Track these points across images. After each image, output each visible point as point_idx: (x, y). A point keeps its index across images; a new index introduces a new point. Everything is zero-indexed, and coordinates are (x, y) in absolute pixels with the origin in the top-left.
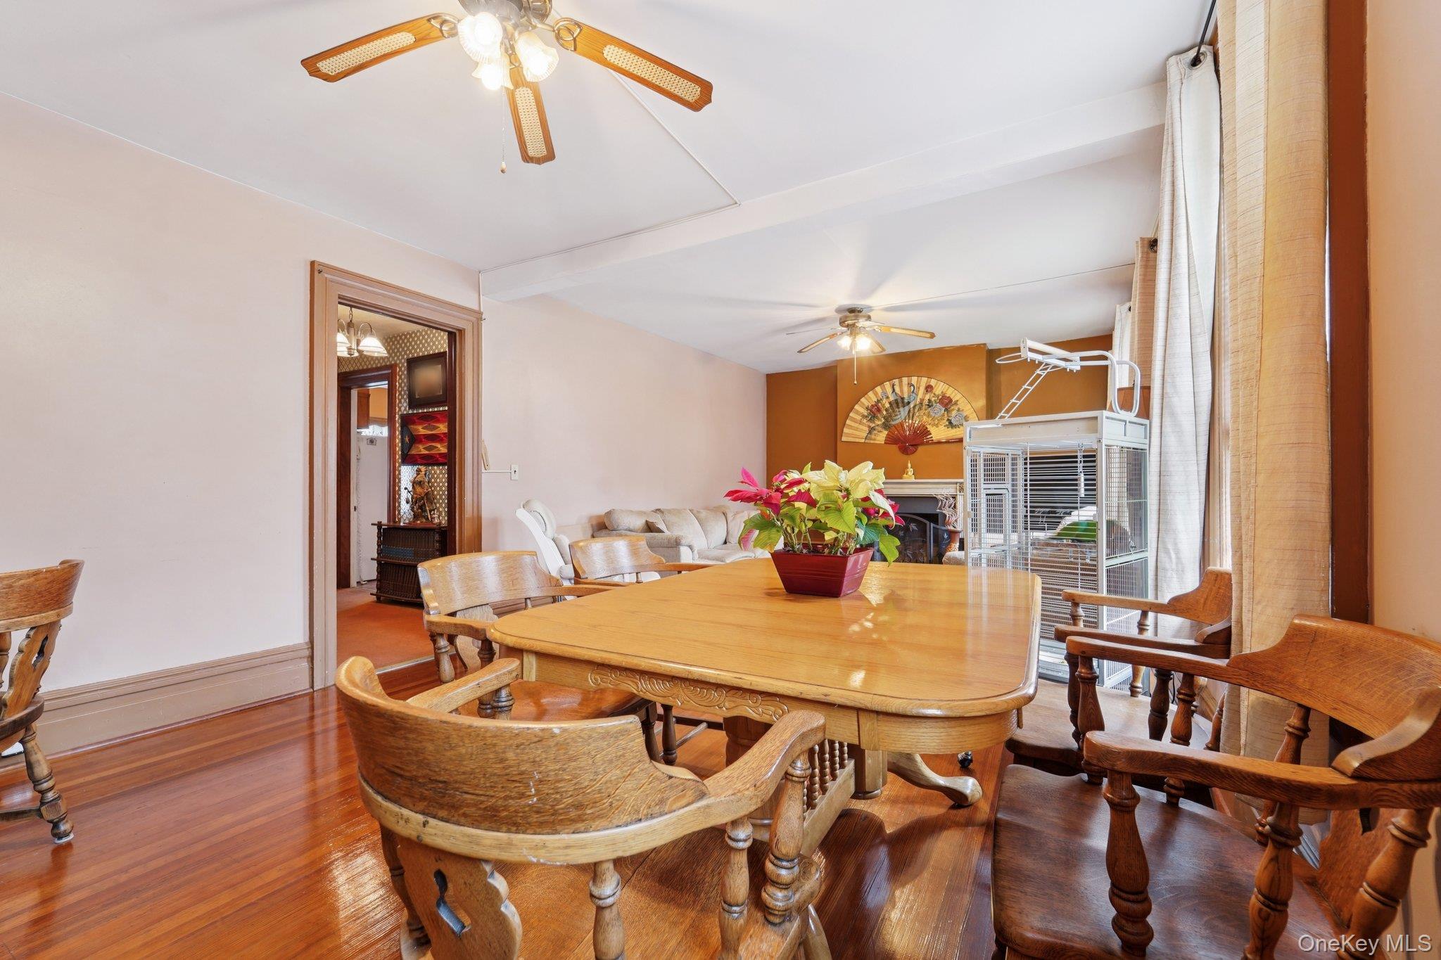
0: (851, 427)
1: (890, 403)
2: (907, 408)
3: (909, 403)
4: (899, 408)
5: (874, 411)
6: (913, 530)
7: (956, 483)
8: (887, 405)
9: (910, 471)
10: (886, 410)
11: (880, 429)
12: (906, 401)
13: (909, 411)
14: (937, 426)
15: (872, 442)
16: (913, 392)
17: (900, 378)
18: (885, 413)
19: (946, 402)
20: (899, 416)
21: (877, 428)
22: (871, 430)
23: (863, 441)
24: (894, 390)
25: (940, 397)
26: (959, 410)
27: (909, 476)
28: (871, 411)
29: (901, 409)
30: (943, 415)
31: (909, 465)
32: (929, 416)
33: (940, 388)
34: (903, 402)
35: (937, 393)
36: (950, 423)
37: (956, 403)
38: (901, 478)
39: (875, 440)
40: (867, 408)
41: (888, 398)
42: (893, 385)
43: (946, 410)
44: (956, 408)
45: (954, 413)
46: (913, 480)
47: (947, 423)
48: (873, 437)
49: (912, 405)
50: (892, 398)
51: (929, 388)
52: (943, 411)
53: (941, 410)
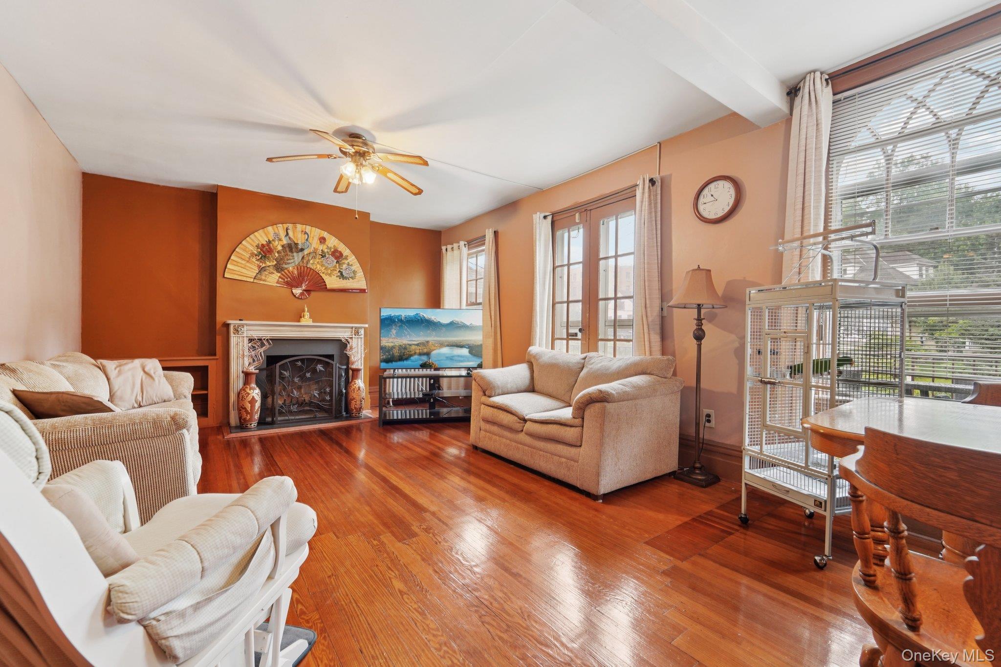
0: (236, 263)
1: (283, 246)
2: (301, 254)
3: (302, 250)
4: (292, 252)
5: (265, 251)
6: (320, 371)
7: (352, 328)
8: (280, 248)
9: (307, 315)
10: (278, 252)
11: (272, 270)
12: (300, 247)
13: (303, 258)
14: (330, 275)
15: (261, 282)
16: (307, 240)
17: (294, 223)
18: (277, 255)
19: (338, 256)
20: (292, 261)
21: (268, 268)
22: (261, 270)
23: (252, 280)
24: (287, 234)
25: (332, 250)
26: (348, 264)
27: (306, 320)
28: (261, 250)
29: (295, 254)
30: (335, 266)
31: (306, 309)
32: (322, 265)
33: (333, 242)
34: (297, 248)
35: (329, 246)
36: (342, 274)
37: (346, 258)
38: (299, 321)
39: (264, 280)
40: (257, 247)
41: (280, 240)
42: (287, 229)
43: (337, 262)
44: (346, 262)
45: (344, 266)
46: (311, 324)
47: (339, 274)
48: (263, 278)
49: (306, 252)
50: (285, 241)
51: (323, 240)
52: (335, 264)
53: (333, 261)
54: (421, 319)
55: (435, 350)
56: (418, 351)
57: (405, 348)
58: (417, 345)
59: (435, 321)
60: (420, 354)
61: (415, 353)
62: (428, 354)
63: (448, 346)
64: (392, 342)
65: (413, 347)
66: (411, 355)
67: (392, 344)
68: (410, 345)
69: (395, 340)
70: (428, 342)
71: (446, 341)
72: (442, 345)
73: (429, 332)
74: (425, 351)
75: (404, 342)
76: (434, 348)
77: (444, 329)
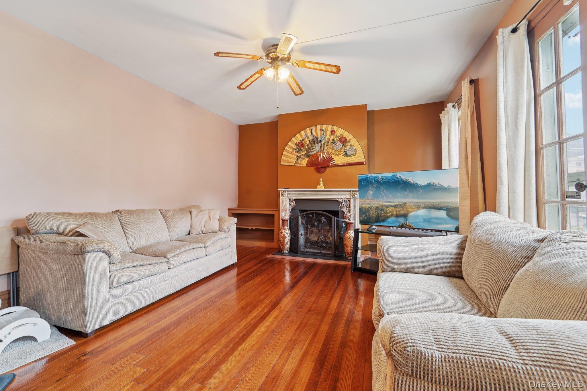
0: (286, 156)
1: (310, 141)
2: (320, 144)
3: (321, 141)
4: (315, 144)
5: (300, 146)
6: (324, 222)
7: (350, 191)
8: (308, 143)
9: (322, 184)
10: (307, 145)
11: (304, 157)
12: (319, 140)
13: (321, 146)
14: (338, 155)
15: (299, 165)
16: (323, 134)
17: (316, 126)
18: (306, 147)
19: (343, 141)
20: (315, 149)
21: (301, 156)
22: (298, 158)
23: (293, 164)
24: (312, 133)
25: (340, 137)
26: (351, 145)
27: (321, 186)
28: (298, 146)
29: (316, 145)
30: (342, 149)
31: (321, 180)
32: (333, 149)
33: (340, 132)
34: (317, 141)
35: (338, 135)
36: (346, 153)
37: (349, 141)
38: (316, 188)
39: (300, 164)
40: (296, 144)
41: (308, 138)
42: (311, 130)
43: (343, 145)
44: (349, 144)
45: (348, 147)
46: (324, 189)
47: (344, 154)
48: (299, 162)
49: (323, 142)
50: (311, 138)
51: (333, 132)
52: (341, 146)
53: (340, 145)
54: (398, 180)
55: (412, 211)
56: (394, 213)
57: (382, 210)
58: (395, 206)
59: (412, 182)
60: (397, 216)
61: (392, 215)
62: (405, 216)
63: (425, 207)
64: (369, 204)
65: (390, 209)
66: (388, 217)
67: (369, 206)
68: (387, 207)
69: (372, 202)
70: (405, 203)
71: (424, 203)
72: (418, 207)
73: (406, 193)
74: (402, 212)
75: (381, 204)
76: (411, 210)
77: (421, 191)
